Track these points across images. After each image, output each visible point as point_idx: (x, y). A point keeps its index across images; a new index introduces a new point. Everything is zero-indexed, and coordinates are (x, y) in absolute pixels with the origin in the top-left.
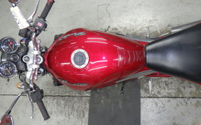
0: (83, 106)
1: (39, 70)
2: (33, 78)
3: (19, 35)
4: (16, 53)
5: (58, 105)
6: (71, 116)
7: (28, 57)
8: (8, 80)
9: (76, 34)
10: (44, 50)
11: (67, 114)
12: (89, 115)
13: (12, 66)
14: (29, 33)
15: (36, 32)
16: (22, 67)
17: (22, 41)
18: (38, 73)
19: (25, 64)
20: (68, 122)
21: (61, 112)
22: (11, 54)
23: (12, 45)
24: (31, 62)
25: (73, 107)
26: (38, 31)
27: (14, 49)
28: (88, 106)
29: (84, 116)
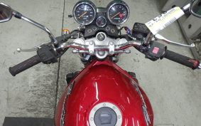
0: (42, 110)
1: (87, 54)
2: (74, 47)
3: (136, 24)
4: (108, 23)
5: (47, 77)
6: (31, 94)
7: (103, 39)
8: (70, 16)
9: (145, 107)
10: (114, 59)
11: (35, 89)
12: (30, 118)
13: (90, 19)
14: (140, 36)
15: (144, 45)
16: (90, 32)
17: (126, 28)
18: (82, 54)
19: (94, 36)
20: (24, 90)
21: (38, 82)
22: (106, 16)
23: (118, 16)
24: (98, 43)
25: (42, 96)
26: (145, 49)
27: (113, 20)
28: (42, 116)
29: (29, 111)
